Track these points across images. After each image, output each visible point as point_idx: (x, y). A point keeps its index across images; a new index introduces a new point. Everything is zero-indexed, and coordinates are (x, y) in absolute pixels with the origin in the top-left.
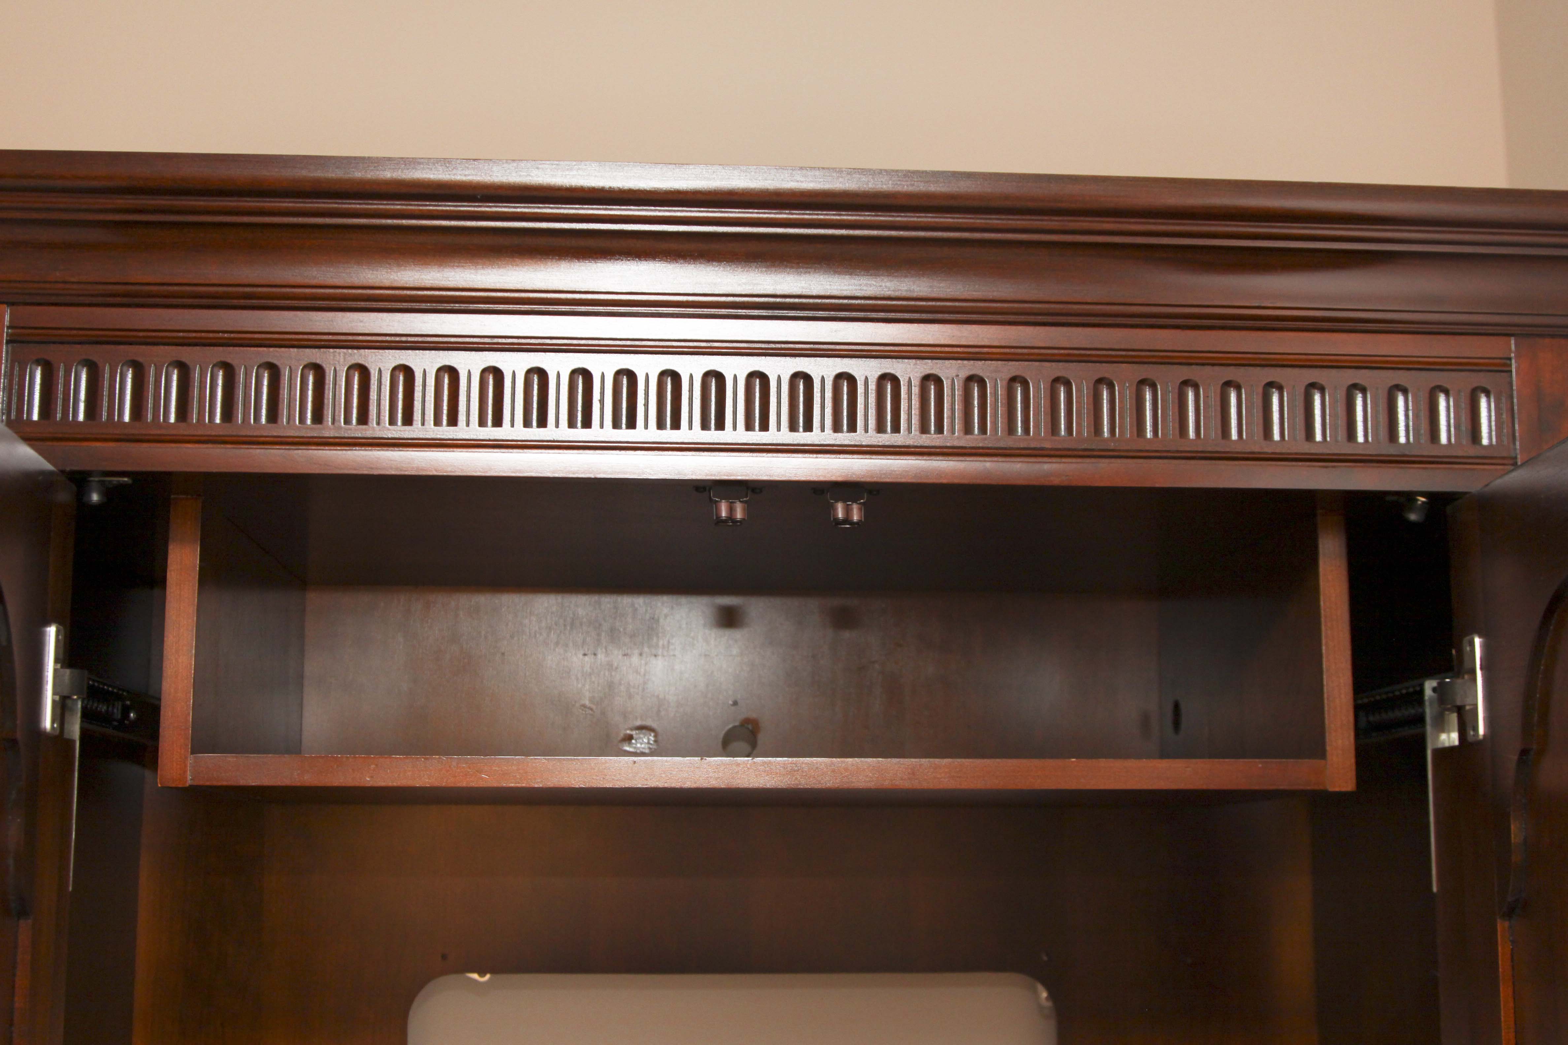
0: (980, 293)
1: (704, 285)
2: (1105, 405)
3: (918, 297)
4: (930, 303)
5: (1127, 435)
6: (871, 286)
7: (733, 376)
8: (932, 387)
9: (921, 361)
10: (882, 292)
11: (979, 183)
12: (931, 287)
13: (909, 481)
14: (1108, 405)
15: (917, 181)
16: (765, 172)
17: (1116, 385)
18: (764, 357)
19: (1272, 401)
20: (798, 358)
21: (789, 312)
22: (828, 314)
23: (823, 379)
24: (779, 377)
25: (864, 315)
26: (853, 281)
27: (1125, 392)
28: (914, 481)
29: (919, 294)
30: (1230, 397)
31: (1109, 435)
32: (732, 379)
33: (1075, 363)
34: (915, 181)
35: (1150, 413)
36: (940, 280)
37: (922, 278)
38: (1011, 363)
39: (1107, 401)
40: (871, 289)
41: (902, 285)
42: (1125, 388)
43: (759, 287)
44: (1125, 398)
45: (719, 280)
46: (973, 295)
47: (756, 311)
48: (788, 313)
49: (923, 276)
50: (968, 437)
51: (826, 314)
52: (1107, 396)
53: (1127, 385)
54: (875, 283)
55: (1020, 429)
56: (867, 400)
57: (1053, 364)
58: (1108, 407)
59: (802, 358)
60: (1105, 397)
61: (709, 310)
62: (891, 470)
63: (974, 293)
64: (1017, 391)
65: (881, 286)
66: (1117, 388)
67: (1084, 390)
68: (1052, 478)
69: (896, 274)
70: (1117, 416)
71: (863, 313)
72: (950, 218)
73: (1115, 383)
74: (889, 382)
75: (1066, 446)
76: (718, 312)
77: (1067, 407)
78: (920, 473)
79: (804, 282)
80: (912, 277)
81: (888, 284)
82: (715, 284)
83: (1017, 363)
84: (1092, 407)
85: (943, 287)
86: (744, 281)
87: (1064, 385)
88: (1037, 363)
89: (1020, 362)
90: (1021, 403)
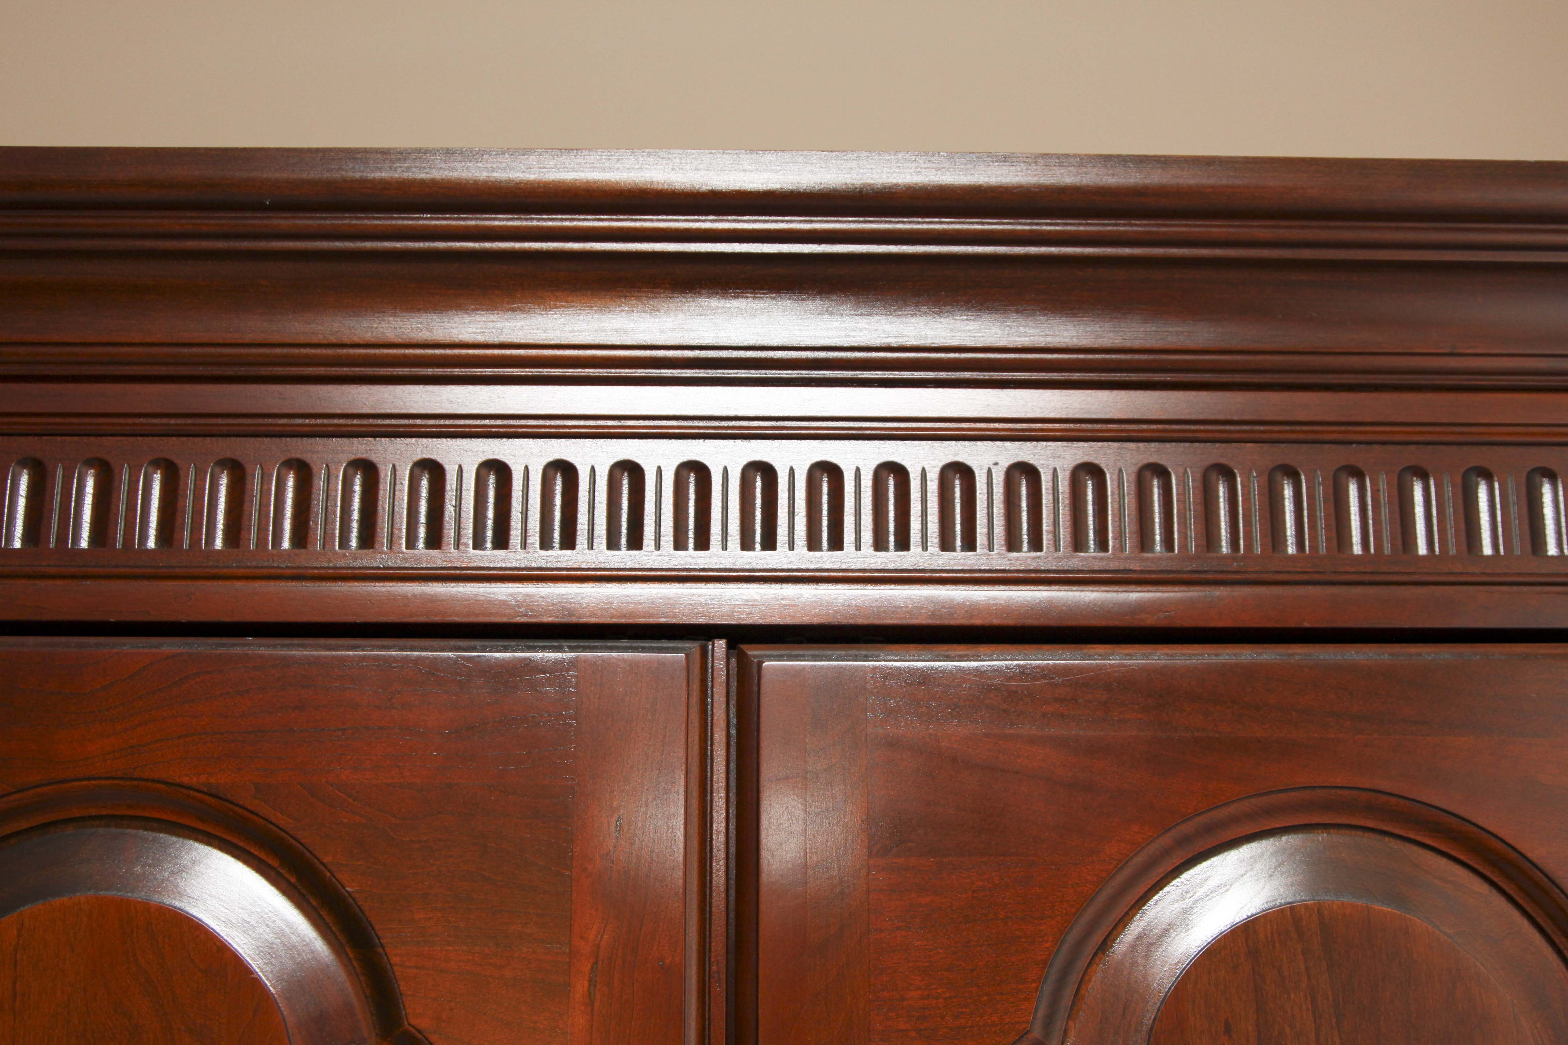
0: (1027, 339)
1: (610, 333)
2: (1222, 505)
3: (933, 345)
4: (952, 355)
5: (1257, 550)
6: (861, 330)
7: (655, 469)
8: (957, 482)
9: (939, 442)
10: (879, 339)
11: (1019, 169)
12: (952, 330)
13: (923, 622)
14: (1227, 506)
15: (925, 168)
16: (696, 159)
17: (1238, 475)
18: (701, 441)
19: (1477, 497)
20: (753, 441)
21: (739, 371)
22: (798, 374)
23: (792, 471)
24: (725, 470)
25: (852, 375)
26: (835, 324)
27: (1252, 485)
28: (930, 622)
29: (934, 341)
30: (1412, 491)
31: (1230, 551)
32: (655, 473)
33: (1174, 444)
34: (921, 168)
35: (1291, 516)
36: (967, 320)
37: (938, 317)
38: (1076, 444)
39: (1224, 499)
40: (861, 334)
41: (909, 328)
42: (1252, 479)
43: (692, 335)
44: (1252, 495)
45: (632, 325)
46: (1016, 341)
47: (688, 371)
48: (736, 373)
49: (939, 315)
50: (1014, 554)
51: (794, 374)
52: (1224, 493)
53: (1255, 474)
54: (866, 326)
55: (1092, 543)
56: (858, 502)
57: (1141, 445)
58: (1227, 509)
59: (759, 441)
60: (1221, 494)
61: (618, 370)
62: (895, 607)
63: (1018, 339)
64: (1086, 487)
65: (876, 330)
66: (1239, 479)
67: (1188, 482)
68: (1143, 616)
69: (899, 313)
70: (1241, 521)
71: (850, 372)
72: (978, 223)
73: (1236, 471)
74: (892, 475)
75: (1163, 566)
76: (632, 373)
77: (1164, 508)
78: (939, 610)
79: (760, 326)
80: (922, 316)
81: (887, 327)
82: (625, 331)
83: (1086, 444)
84: (1200, 508)
85: (970, 331)
86: (670, 325)
87: (1158, 477)
88: (1116, 444)
89: (1091, 443)
90: (1094, 505)
